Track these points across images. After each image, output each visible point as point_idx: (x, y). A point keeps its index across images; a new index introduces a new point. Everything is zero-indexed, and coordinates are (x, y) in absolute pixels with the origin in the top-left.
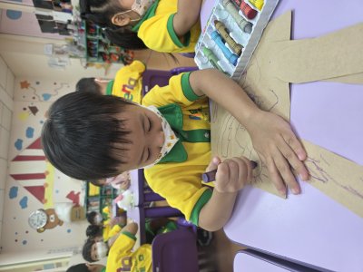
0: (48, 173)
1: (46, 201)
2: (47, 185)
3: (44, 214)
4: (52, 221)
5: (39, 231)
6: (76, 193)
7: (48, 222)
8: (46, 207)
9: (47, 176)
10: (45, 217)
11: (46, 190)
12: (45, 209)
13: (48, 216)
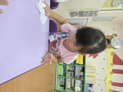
0: (111, 73)
1: (112, 54)
3: (113, 46)
5: (116, 36)
6: (92, 57)
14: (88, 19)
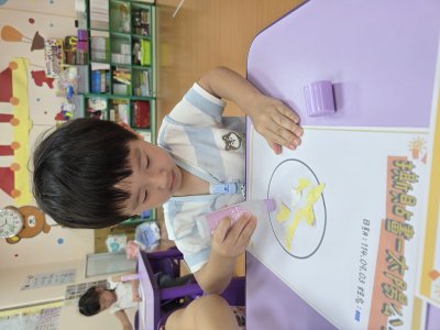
0: (17, 145)
1: (18, 194)
2: (17, 167)
3: (15, 215)
4: (32, 225)
5: (9, 240)
7: (24, 227)
8: (18, 203)
9: (15, 151)
10: (19, 219)
11: (16, 174)
12: (18, 206)
13: (24, 218)
14: (86, 276)
